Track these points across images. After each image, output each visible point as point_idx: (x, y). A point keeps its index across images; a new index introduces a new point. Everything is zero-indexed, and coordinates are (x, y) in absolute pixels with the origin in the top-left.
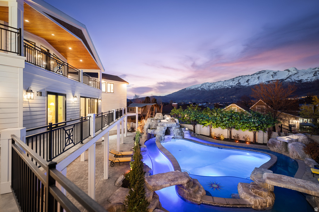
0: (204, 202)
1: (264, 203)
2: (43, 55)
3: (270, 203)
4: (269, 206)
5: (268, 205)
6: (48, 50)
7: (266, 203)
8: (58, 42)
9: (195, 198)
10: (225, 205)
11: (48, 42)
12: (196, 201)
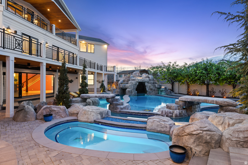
0: (122, 112)
1: (170, 113)
2: (29, 16)
3: (177, 114)
4: (175, 117)
5: (174, 115)
6: (33, 12)
7: (173, 114)
8: (39, 5)
9: (116, 109)
10: (136, 114)
11: (33, 6)
12: (116, 112)
